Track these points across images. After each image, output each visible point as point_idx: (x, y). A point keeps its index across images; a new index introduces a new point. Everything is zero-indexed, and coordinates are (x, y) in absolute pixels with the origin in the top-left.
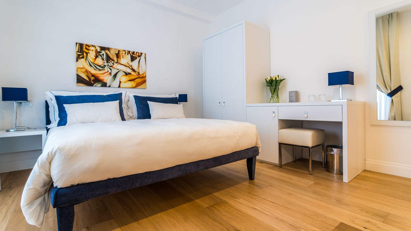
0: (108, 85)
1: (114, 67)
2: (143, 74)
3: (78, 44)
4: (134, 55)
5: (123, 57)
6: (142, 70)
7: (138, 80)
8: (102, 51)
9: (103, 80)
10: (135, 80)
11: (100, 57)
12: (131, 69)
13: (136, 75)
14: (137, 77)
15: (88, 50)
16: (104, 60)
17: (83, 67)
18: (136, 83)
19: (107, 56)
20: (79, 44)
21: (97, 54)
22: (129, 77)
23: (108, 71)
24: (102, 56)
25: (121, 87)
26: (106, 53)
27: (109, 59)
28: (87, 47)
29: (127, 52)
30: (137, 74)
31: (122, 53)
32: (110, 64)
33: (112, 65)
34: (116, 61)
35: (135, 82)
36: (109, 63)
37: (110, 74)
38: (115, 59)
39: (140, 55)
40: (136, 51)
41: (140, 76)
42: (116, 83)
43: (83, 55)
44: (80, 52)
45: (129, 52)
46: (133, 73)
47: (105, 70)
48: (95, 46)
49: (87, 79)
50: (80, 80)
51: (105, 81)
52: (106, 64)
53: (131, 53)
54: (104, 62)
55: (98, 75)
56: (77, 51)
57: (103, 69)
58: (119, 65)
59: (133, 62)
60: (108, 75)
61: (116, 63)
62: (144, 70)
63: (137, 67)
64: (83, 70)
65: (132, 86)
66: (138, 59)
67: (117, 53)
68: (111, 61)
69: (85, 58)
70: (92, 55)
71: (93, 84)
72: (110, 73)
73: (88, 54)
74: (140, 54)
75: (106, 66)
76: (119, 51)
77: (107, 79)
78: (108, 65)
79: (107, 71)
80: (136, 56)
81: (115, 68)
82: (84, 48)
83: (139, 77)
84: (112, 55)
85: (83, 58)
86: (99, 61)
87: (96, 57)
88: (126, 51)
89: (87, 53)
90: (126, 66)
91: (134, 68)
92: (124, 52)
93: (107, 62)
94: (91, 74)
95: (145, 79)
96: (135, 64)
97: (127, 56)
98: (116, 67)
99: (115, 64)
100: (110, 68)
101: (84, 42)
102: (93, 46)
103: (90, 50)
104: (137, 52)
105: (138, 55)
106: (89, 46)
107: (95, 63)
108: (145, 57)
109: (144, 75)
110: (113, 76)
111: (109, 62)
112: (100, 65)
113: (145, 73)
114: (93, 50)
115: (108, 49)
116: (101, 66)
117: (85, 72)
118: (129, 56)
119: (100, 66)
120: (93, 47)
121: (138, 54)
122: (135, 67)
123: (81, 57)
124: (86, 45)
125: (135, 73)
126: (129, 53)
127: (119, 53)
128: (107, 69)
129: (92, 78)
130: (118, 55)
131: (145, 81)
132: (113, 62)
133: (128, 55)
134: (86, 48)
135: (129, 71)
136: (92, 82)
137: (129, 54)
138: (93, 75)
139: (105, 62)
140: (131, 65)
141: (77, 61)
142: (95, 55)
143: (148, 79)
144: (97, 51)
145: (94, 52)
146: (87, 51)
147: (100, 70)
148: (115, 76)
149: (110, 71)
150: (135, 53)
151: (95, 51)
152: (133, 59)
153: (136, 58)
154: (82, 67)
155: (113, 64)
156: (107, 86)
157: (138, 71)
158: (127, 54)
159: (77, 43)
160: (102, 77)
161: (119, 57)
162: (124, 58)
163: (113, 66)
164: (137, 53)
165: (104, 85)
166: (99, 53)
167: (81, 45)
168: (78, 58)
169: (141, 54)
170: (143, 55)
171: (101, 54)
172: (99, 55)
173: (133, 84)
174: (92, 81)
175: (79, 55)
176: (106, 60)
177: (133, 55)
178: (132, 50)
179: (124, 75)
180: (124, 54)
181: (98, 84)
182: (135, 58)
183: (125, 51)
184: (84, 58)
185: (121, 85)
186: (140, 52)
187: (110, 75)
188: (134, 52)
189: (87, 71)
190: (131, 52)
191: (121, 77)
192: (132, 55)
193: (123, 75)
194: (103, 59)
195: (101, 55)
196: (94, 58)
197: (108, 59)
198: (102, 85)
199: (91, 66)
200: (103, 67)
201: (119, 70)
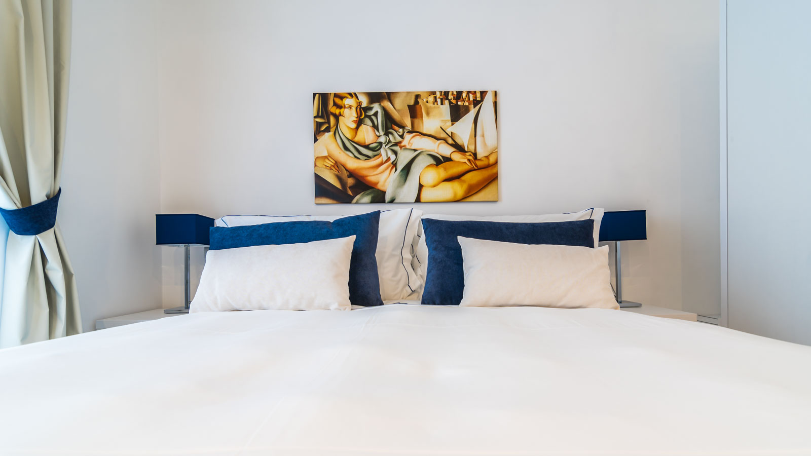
0: (388, 198)
1: (403, 144)
2: (487, 157)
3: (317, 96)
4: (460, 103)
5: (428, 114)
6: (485, 144)
7: (473, 178)
8: (372, 106)
9: (377, 184)
10: (463, 178)
11: (368, 121)
12: (452, 145)
13: (466, 161)
14: (468, 166)
15: (339, 107)
16: (378, 131)
17: (328, 153)
18: (465, 186)
19: (387, 115)
20: (320, 94)
21: (361, 115)
22: (445, 169)
23: (389, 159)
24: (373, 117)
25: (422, 200)
26: (385, 110)
27: (390, 123)
28: (338, 101)
29: (441, 95)
30: (471, 158)
31: (425, 100)
32: (395, 138)
33: (399, 139)
34: (409, 127)
35: (464, 181)
36: (390, 136)
37: (394, 165)
38: (408, 122)
39: (478, 99)
40: (465, 89)
41: (479, 163)
42: (409, 191)
43: (329, 122)
44: (322, 117)
45: (446, 94)
46: (457, 157)
47: (380, 155)
48: (355, 94)
49: (337, 185)
50: (323, 189)
51: (380, 187)
52: (383, 139)
53: (450, 97)
54: (378, 134)
55: (365, 173)
56: (316, 115)
57: (376, 153)
58: (418, 137)
59: (457, 124)
60: (387, 168)
61: (410, 132)
62: (491, 142)
63: (471, 136)
64: (329, 163)
65: (455, 195)
66: (473, 112)
67: (412, 103)
68: (396, 128)
69: (333, 130)
70: (349, 118)
71: (353, 198)
72: (392, 163)
73: (341, 118)
74: (478, 95)
75: (384, 145)
77: (386, 180)
78: (390, 142)
79: (385, 158)
80: (467, 104)
81: (408, 147)
82: (331, 103)
83: (476, 166)
84: (398, 111)
85: (328, 130)
86: (367, 134)
87: (359, 122)
88: (438, 95)
89: (337, 117)
90: (438, 139)
91: (459, 142)
92: (431, 99)
93: (387, 134)
94: (346, 170)
95: (494, 171)
96: (462, 130)
97: (439, 107)
98: (409, 143)
99: (408, 137)
100: (394, 148)
101: (331, 89)
102: (350, 94)
103: (345, 107)
104: (469, 92)
105: (471, 99)
106: (341, 97)
107: (356, 139)
108: (495, 104)
109: (492, 160)
110: (402, 170)
111: (392, 133)
112: (367, 143)
113: (495, 151)
114: (350, 107)
115: (389, 96)
116: (371, 146)
117: (334, 166)
118: (445, 109)
119: (367, 147)
120: (352, 97)
121: (471, 96)
122: (464, 138)
123: (323, 128)
124: (336, 95)
125: (464, 155)
126: (447, 99)
127: (417, 102)
128: (385, 153)
129: (350, 181)
130: (414, 111)
131: (494, 178)
132: (401, 130)
133: (442, 104)
134: (335, 104)
135: (445, 150)
136: (350, 193)
137: (447, 102)
138: (351, 174)
139: (382, 133)
140: (452, 133)
141: (316, 140)
142: (356, 119)
143: (504, 170)
144: (361, 106)
145: (354, 109)
146: (337, 111)
147: (368, 157)
148: (407, 169)
149: (393, 157)
150: (464, 95)
151: (356, 109)
152: (457, 114)
153: (467, 110)
154: (326, 154)
155: (402, 136)
156: (386, 201)
157: (472, 148)
158: (439, 101)
159: (315, 95)
160: (372, 177)
161: (419, 116)
162: (431, 114)
163: (400, 142)
164: (470, 94)
165: (379, 197)
166: (365, 113)
167: (324, 98)
168: (318, 132)
169: (483, 94)
170: (489, 99)
171: (371, 113)
172: (366, 116)
173: (456, 189)
174: (348, 189)
175: (319, 125)
176: (383, 130)
177: (457, 102)
178: (453, 88)
179: (431, 165)
180: (430, 105)
181: (363, 196)
182: (462, 110)
183: (434, 93)
184: (330, 132)
185: (425, 195)
186: (478, 88)
187: (394, 169)
188: (459, 94)
189: (337, 165)
190: (453, 94)
191: (424, 173)
192: (454, 102)
193: (428, 166)
194: (375, 127)
195: (369, 117)
196: (354, 126)
197: (389, 125)
198: (372, 198)
199: (346, 148)
200: (376, 149)
201: (417, 153)
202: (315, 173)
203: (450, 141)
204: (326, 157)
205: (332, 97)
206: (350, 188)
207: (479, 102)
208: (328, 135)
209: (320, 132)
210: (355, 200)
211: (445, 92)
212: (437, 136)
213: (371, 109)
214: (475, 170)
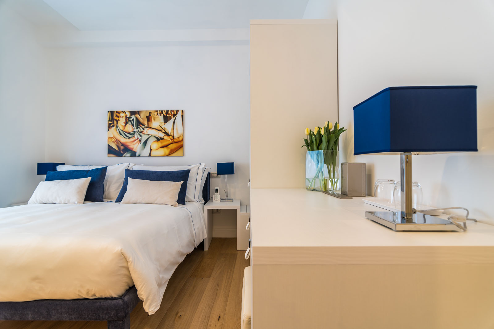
0: (137, 155)
1: (144, 132)
2: (178, 138)
3: (109, 112)
4: (167, 115)
6: (177, 132)
7: (173, 146)
8: (131, 116)
9: (133, 149)
10: (169, 146)
11: (130, 123)
12: (164, 133)
13: (170, 139)
14: (171, 142)
15: (118, 117)
16: (134, 127)
17: (113, 136)
18: (169, 150)
19: (137, 120)
20: (110, 112)
21: (127, 120)
22: (161, 143)
23: (138, 138)
24: (132, 121)
25: (151, 156)
26: (136, 118)
27: (139, 123)
28: (118, 114)
29: (160, 112)
30: (172, 138)
31: (153, 114)
32: (140, 130)
33: (142, 130)
34: (147, 125)
35: (169, 148)
36: (139, 129)
37: (140, 141)
38: (146, 123)
39: (175, 114)
40: (170, 109)
41: (175, 140)
42: (146, 151)
43: (114, 123)
44: (111, 121)
45: (162, 112)
46: (166, 138)
47: (134, 137)
48: (125, 111)
50: (111, 151)
51: (134, 150)
52: (136, 130)
53: (164, 113)
54: (134, 128)
55: (128, 144)
56: (108, 120)
58: (150, 129)
59: (166, 124)
60: (137, 142)
61: (147, 127)
62: (180, 131)
63: (172, 129)
64: (114, 140)
65: (165, 153)
66: (173, 119)
67: (148, 115)
68: (141, 125)
69: (115, 126)
70: (122, 121)
71: (123, 154)
72: (139, 140)
73: (119, 121)
74: (175, 112)
75: (136, 133)
76: (150, 113)
77: (137, 147)
78: (138, 131)
79: (136, 138)
80: (170, 116)
81: (146, 133)
82: (115, 115)
83: (174, 141)
84: (142, 119)
85: (113, 126)
86: (129, 128)
87: (126, 123)
88: (159, 112)
89: (117, 121)
91: (167, 131)
92: (156, 114)
93: (137, 128)
94: (121, 143)
95: (182, 143)
96: (168, 127)
97: (159, 117)
98: (146, 132)
99: (146, 129)
100: (140, 134)
101: (115, 109)
102: (123, 112)
103: (120, 117)
104: (171, 111)
105: (172, 114)
106: (119, 113)
107: (125, 130)
108: (182, 116)
109: (181, 139)
110: (143, 143)
111: (139, 128)
112: (129, 132)
113: (183, 135)
114: (123, 117)
115: (138, 112)
116: (131, 133)
117: (115, 141)
118: (162, 118)
119: (129, 133)
121: (172, 113)
122: (169, 130)
124: (117, 112)
125: (169, 137)
126: (162, 114)
127: (150, 115)
128: (137, 136)
129: (122, 148)
130: (149, 119)
131: (182, 146)
132: (143, 127)
133: (160, 116)
134: (116, 116)
135: (161, 135)
136: (122, 152)
137: (162, 115)
138: (123, 145)
139: (135, 127)
140: (164, 128)
142: (125, 122)
144: (127, 116)
145: (124, 118)
146: (117, 119)
147: (130, 138)
148: (145, 143)
149: (140, 138)
150: (169, 112)
151: (125, 117)
152: (166, 120)
153: (170, 118)
154: (112, 136)
155: (143, 129)
157: (172, 134)
158: (159, 114)
159: (108, 112)
160: (131, 146)
161: (151, 121)
162: (155, 120)
163: (143, 132)
164: (172, 112)
165: (134, 154)
166: (129, 119)
167: (112, 113)
168: (109, 127)
169: (177, 111)
170: (180, 114)
172: (129, 121)
173: (166, 151)
174: (121, 151)
175: (110, 124)
176: (136, 126)
177: (166, 115)
178: (165, 109)
179: (155, 141)
180: (155, 116)
181: (127, 154)
182: (168, 118)
183: (157, 111)
184: (114, 127)
185: (153, 153)
186: (175, 109)
187: (140, 142)
188: (168, 111)
189: (117, 141)
190: (165, 112)
191: (153, 144)
192: (165, 115)
194: (133, 125)
195: (130, 121)
196: (124, 125)
197: (138, 124)
198: (131, 154)
199: (121, 134)
200: (133, 134)
201: (150, 136)
202: (108, 144)
203: (163, 131)
204: (112, 138)
205: (115, 112)
206: (122, 150)
207: (175, 115)
208: (113, 129)
209: (110, 127)
210: (124, 155)
211: (162, 111)
212: (158, 129)
213: (131, 118)
214: (173, 143)
